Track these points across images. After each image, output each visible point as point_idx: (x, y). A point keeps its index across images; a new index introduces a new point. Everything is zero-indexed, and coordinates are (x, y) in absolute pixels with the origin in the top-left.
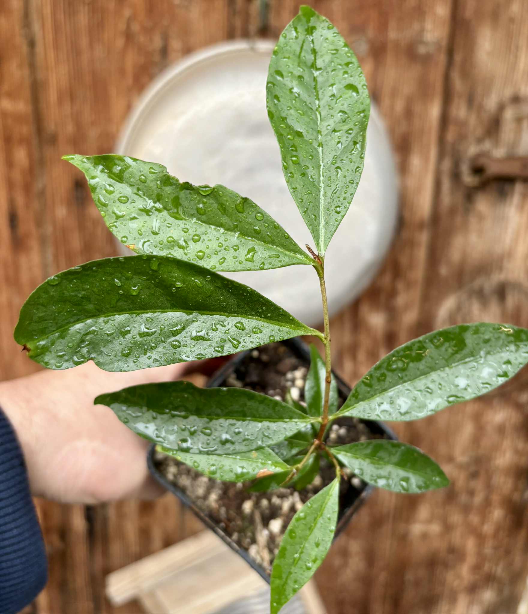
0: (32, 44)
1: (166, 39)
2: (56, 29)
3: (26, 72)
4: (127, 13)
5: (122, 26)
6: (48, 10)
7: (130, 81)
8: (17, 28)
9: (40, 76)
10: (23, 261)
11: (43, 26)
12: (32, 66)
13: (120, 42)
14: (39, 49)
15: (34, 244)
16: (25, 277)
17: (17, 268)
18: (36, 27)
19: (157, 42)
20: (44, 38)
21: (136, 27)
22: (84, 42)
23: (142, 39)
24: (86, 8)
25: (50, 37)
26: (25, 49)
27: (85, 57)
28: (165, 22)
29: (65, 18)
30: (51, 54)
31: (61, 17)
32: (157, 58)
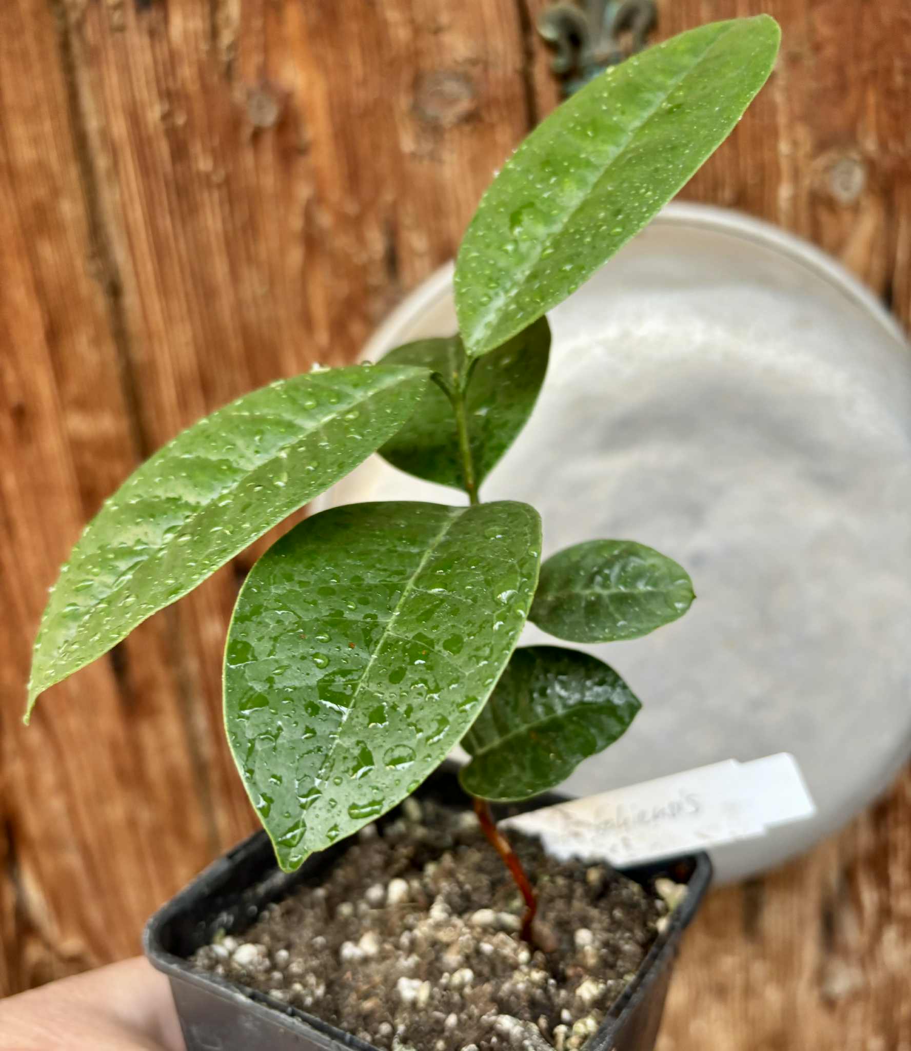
0: (115, 291)
1: (392, 232)
2: (160, 251)
3: (110, 350)
4: (304, 191)
5: (297, 223)
6: (137, 214)
7: (322, 337)
8: (79, 263)
9: (139, 353)
10: (148, 736)
11: (131, 248)
12: (121, 335)
13: (295, 256)
14: (130, 300)
15: (166, 700)
16: (155, 768)
17: (137, 750)
18: (120, 254)
19: (377, 244)
20: (137, 274)
21: (325, 219)
22: (220, 268)
23: (342, 242)
24: (216, 195)
25: (149, 268)
26: (101, 303)
27: (225, 303)
28: (388, 197)
29: (174, 226)
30: (155, 306)
31: (166, 223)
32: (377, 277)
